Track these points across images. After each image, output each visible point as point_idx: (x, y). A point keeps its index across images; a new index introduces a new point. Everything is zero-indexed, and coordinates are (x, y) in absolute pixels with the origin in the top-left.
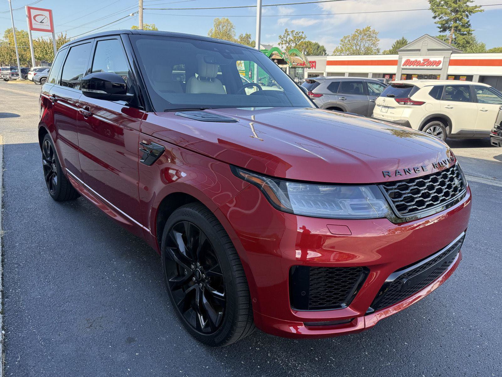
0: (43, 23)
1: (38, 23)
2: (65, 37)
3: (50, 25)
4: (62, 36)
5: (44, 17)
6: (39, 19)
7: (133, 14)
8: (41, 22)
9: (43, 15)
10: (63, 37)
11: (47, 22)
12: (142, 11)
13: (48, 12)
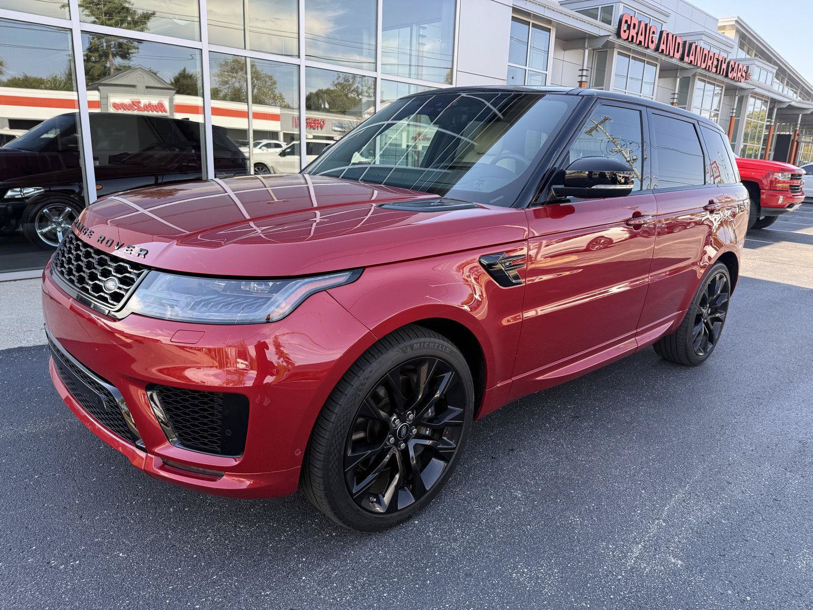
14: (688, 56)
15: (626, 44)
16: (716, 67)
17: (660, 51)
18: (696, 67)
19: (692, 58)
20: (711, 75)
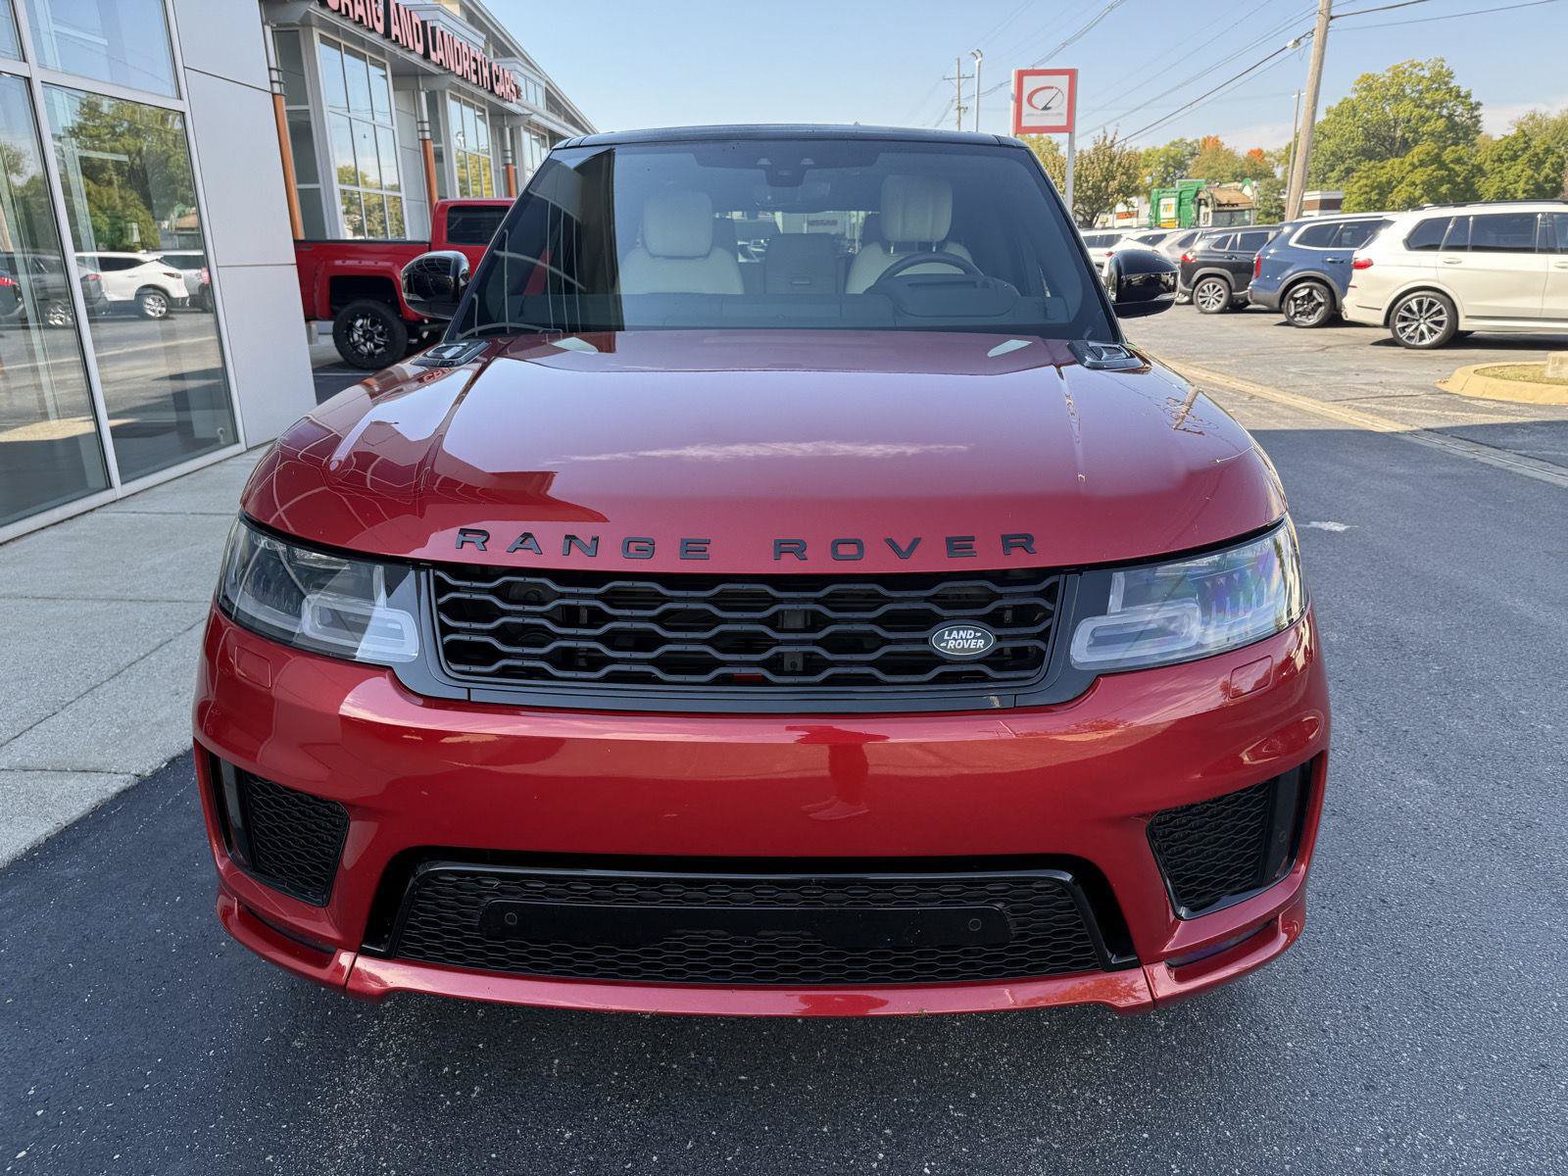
0: (1050, 108)
1: (1036, 112)
2: (1112, 141)
3: (1066, 114)
4: (1105, 138)
5: (1055, 91)
6: (1040, 100)
7: (1297, 42)
8: (1045, 108)
9: (1052, 88)
10: (1108, 142)
11: (1060, 106)
12: (1328, 22)
13: (1067, 77)
14: (435, 50)
15: (335, 19)
16: (476, 72)
17: (394, 38)
18: (447, 72)
19: (440, 54)
20: (469, 87)
